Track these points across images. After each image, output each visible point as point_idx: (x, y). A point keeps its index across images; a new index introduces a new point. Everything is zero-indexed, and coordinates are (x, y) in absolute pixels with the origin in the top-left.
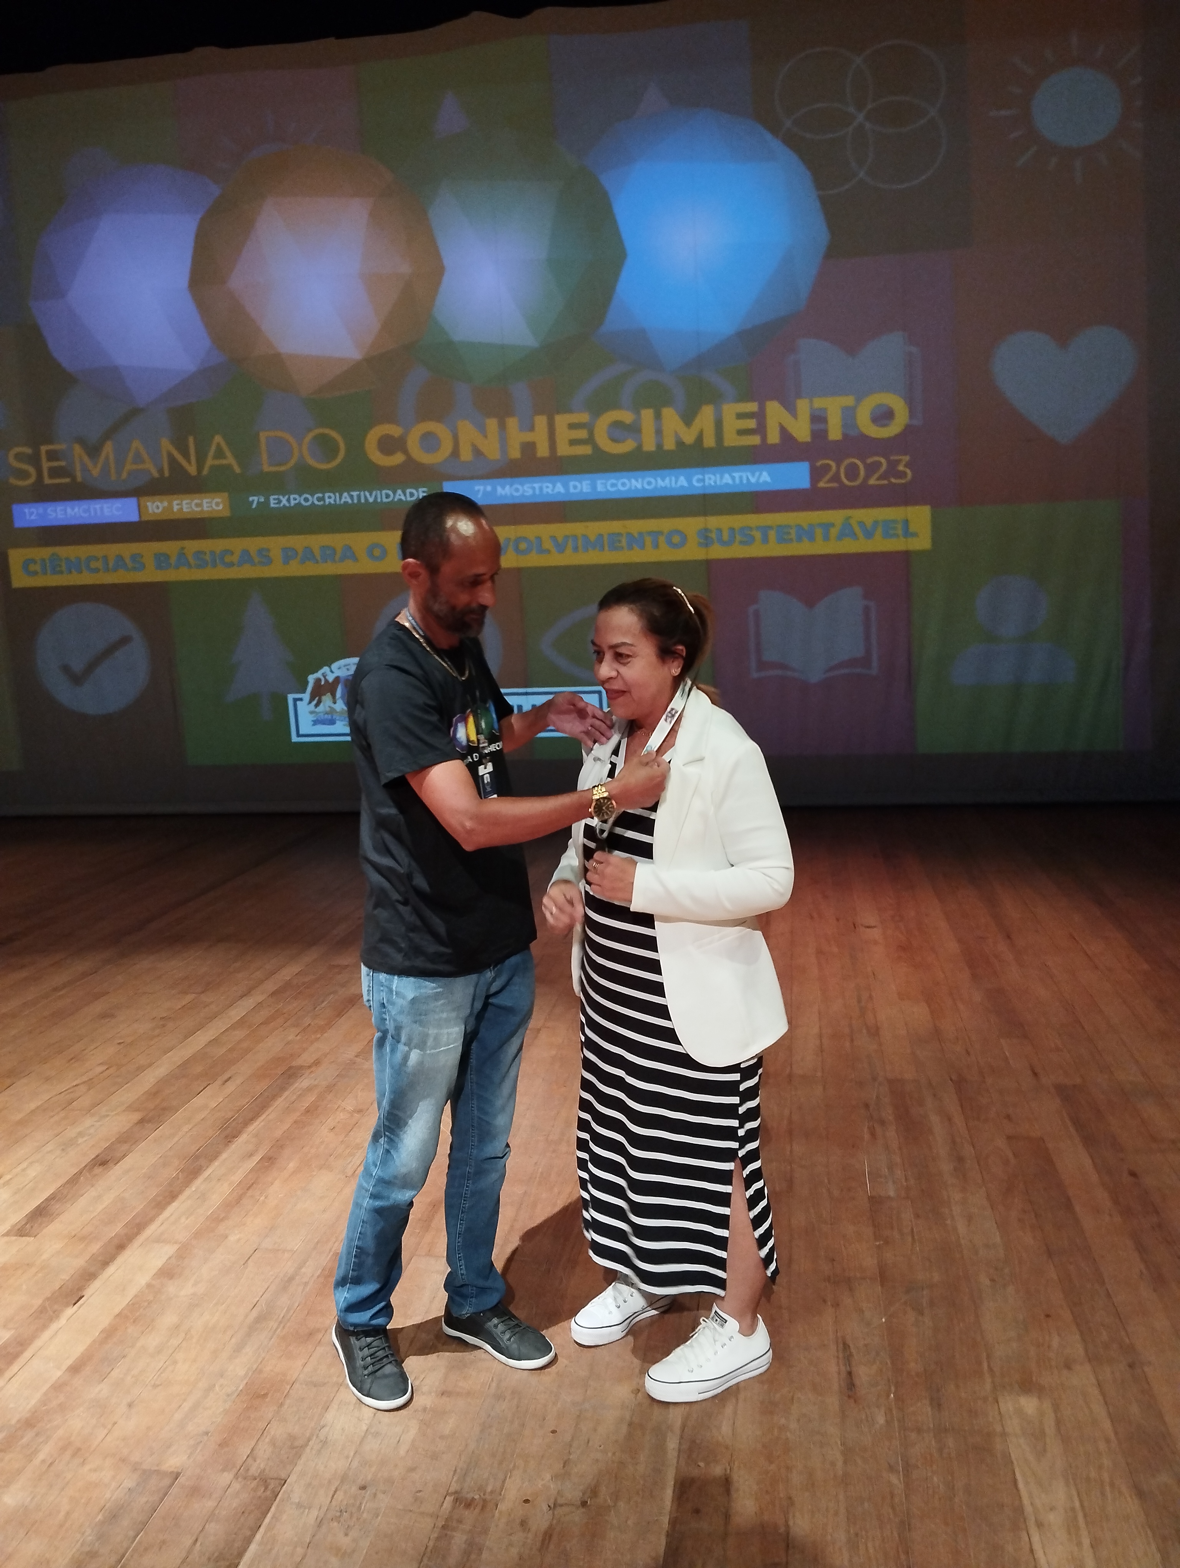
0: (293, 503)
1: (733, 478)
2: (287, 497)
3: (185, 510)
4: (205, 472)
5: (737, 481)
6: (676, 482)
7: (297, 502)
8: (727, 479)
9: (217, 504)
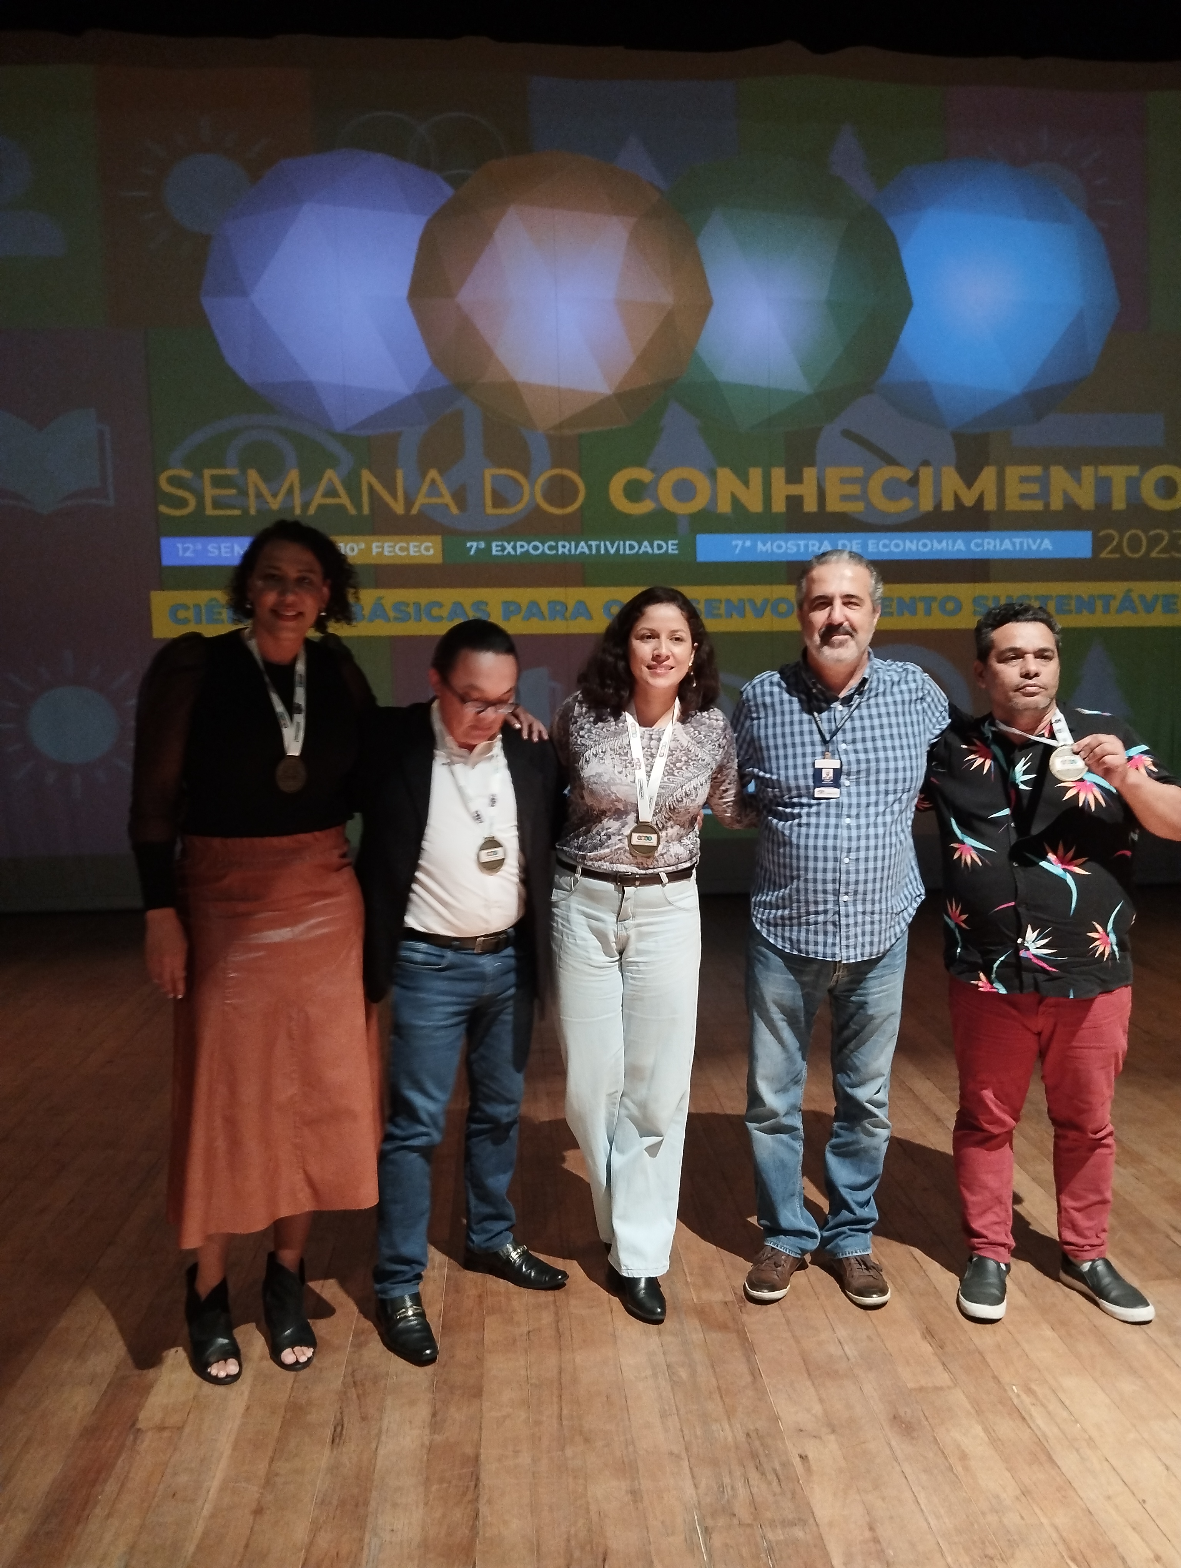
0: (519, 551)
1: (1014, 544)
2: (512, 544)
3: (386, 553)
4: (414, 512)
5: (1018, 547)
6: (953, 546)
7: (523, 550)
8: (1007, 545)
9: (427, 549)
